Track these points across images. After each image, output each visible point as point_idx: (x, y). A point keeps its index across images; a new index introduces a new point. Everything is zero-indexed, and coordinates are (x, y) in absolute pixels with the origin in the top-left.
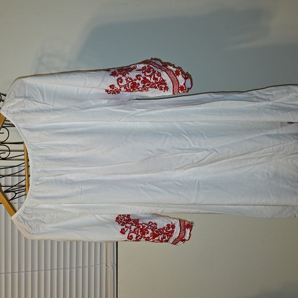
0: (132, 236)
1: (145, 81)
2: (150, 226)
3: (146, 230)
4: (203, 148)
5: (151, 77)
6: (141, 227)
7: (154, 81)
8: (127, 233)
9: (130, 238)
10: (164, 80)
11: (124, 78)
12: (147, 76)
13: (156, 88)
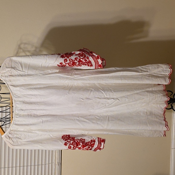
0: (71, 147)
1: (80, 61)
2: (81, 141)
3: (79, 143)
4: (111, 97)
5: (83, 59)
6: (76, 142)
7: (85, 61)
8: (68, 145)
9: (70, 148)
10: (90, 61)
11: (68, 59)
12: (81, 58)
13: (86, 65)
